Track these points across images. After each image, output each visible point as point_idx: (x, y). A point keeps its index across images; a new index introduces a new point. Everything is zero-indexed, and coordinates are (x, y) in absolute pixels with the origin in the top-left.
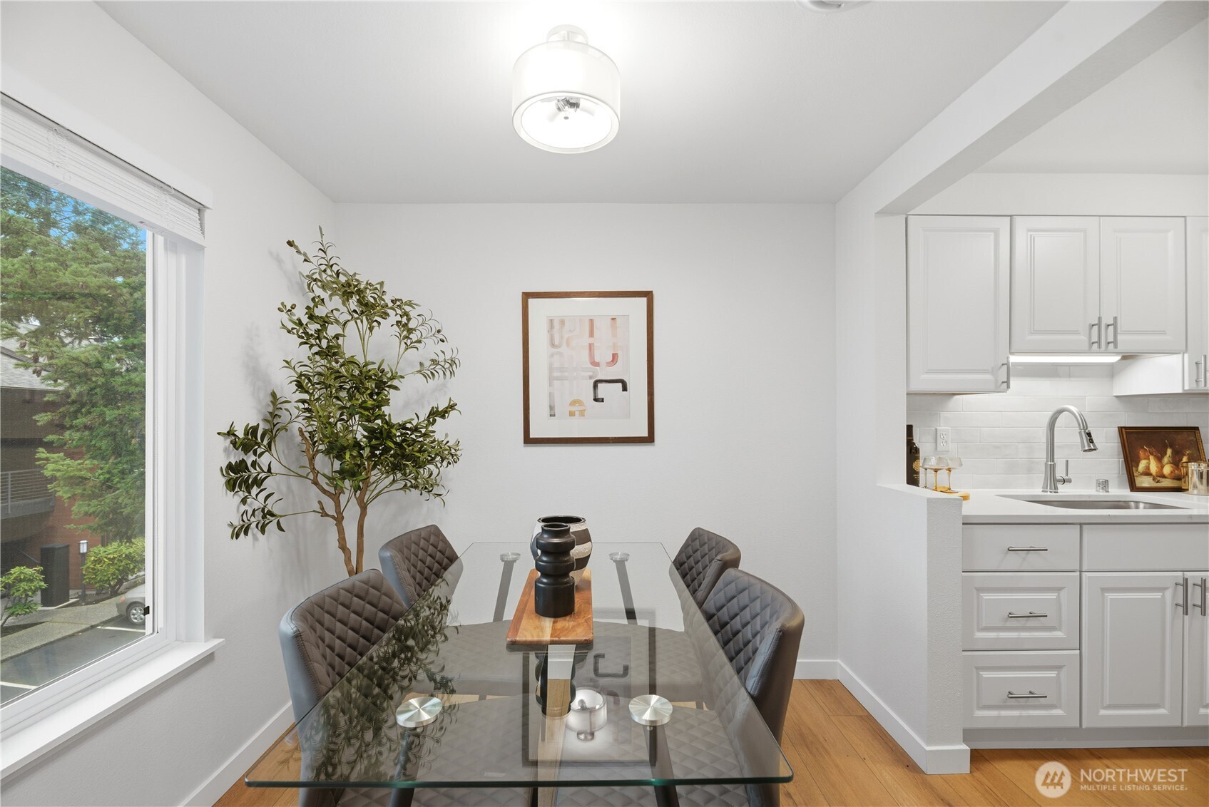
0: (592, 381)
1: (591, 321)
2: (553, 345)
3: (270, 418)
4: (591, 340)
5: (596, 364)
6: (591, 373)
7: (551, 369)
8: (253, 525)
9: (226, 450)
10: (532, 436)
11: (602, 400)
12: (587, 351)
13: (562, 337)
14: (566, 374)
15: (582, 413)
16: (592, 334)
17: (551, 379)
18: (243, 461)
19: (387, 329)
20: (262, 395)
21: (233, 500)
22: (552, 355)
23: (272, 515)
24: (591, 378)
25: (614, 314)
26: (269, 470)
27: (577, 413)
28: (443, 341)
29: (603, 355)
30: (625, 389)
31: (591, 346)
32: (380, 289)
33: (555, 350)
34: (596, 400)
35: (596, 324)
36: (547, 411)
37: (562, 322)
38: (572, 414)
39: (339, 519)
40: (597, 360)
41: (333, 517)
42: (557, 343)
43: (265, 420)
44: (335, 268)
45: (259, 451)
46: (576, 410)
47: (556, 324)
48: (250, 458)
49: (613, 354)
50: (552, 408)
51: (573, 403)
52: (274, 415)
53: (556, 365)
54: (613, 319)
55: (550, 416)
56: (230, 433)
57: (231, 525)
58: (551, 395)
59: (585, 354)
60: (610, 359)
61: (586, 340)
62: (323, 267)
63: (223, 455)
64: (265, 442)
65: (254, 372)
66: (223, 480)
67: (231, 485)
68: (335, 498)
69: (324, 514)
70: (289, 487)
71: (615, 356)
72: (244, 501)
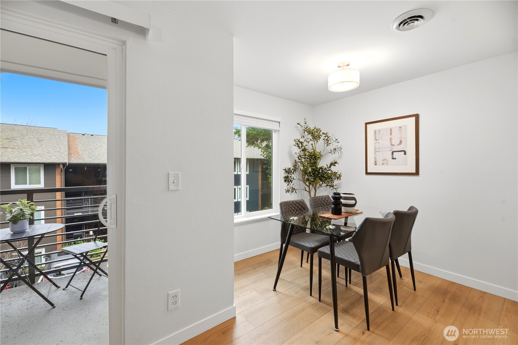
0: (391, 151)
1: (391, 129)
2: (376, 140)
3: (294, 166)
4: (391, 136)
5: (393, 145)
6: (391, 149)
7: (375, 148)
8: (290, 191)
9: (284, 173)
10: (368, 172)
11: (395, 159)
12: (389, 141)
13: (379, 136)
14: (381, 150)
15: (387, 164)
16: (391, 134)
17: (375, 152)
18: (288, 176)
19: (321, 142)
20: (293, 161)
21: (286, 184)
22: (376, 143)
23: (294, 189)
24: (391, 150)
25: (400, 125)
26: (293, 178)
27: (385, 164)
28: (338, 142)
29: (396, 141)
30: (405, 154)
31: (391, 139)
32: (318, 130)
33: (377, 141)
34: (393, 158)
35: (393, 130)
36: (374, 163)
37: (379, 131)
38: (383, 164)
39: (310, 192)
40: (393, 144)
41: (308, 191)
42: (377, 139)
43: (293, 167)
44: (308, 128)
45: (291, 173)
46: (385, 162)
47: (377, 132)
48: (289, 175)
49: (400, 141)
50: (375, 162)
51: (384, 160)
52: (295, 166)
53: (377, 147)
54: (400, 127)
55: (375, 165)
56: (285, 169)
57: (285, 190)
58: (375, 158)
59: (388, 142)
60: (399, 143)
61: (389, 137)
62: (305, 128)
63: (284, 174)
64: (292, 171)
65: (291, 155)
66: (284, 180)
67: (285, 181)
68: (309, 187)
69: (306, 191)
70: (300, 183)
71: (401, 142)
72: (288, 185)
